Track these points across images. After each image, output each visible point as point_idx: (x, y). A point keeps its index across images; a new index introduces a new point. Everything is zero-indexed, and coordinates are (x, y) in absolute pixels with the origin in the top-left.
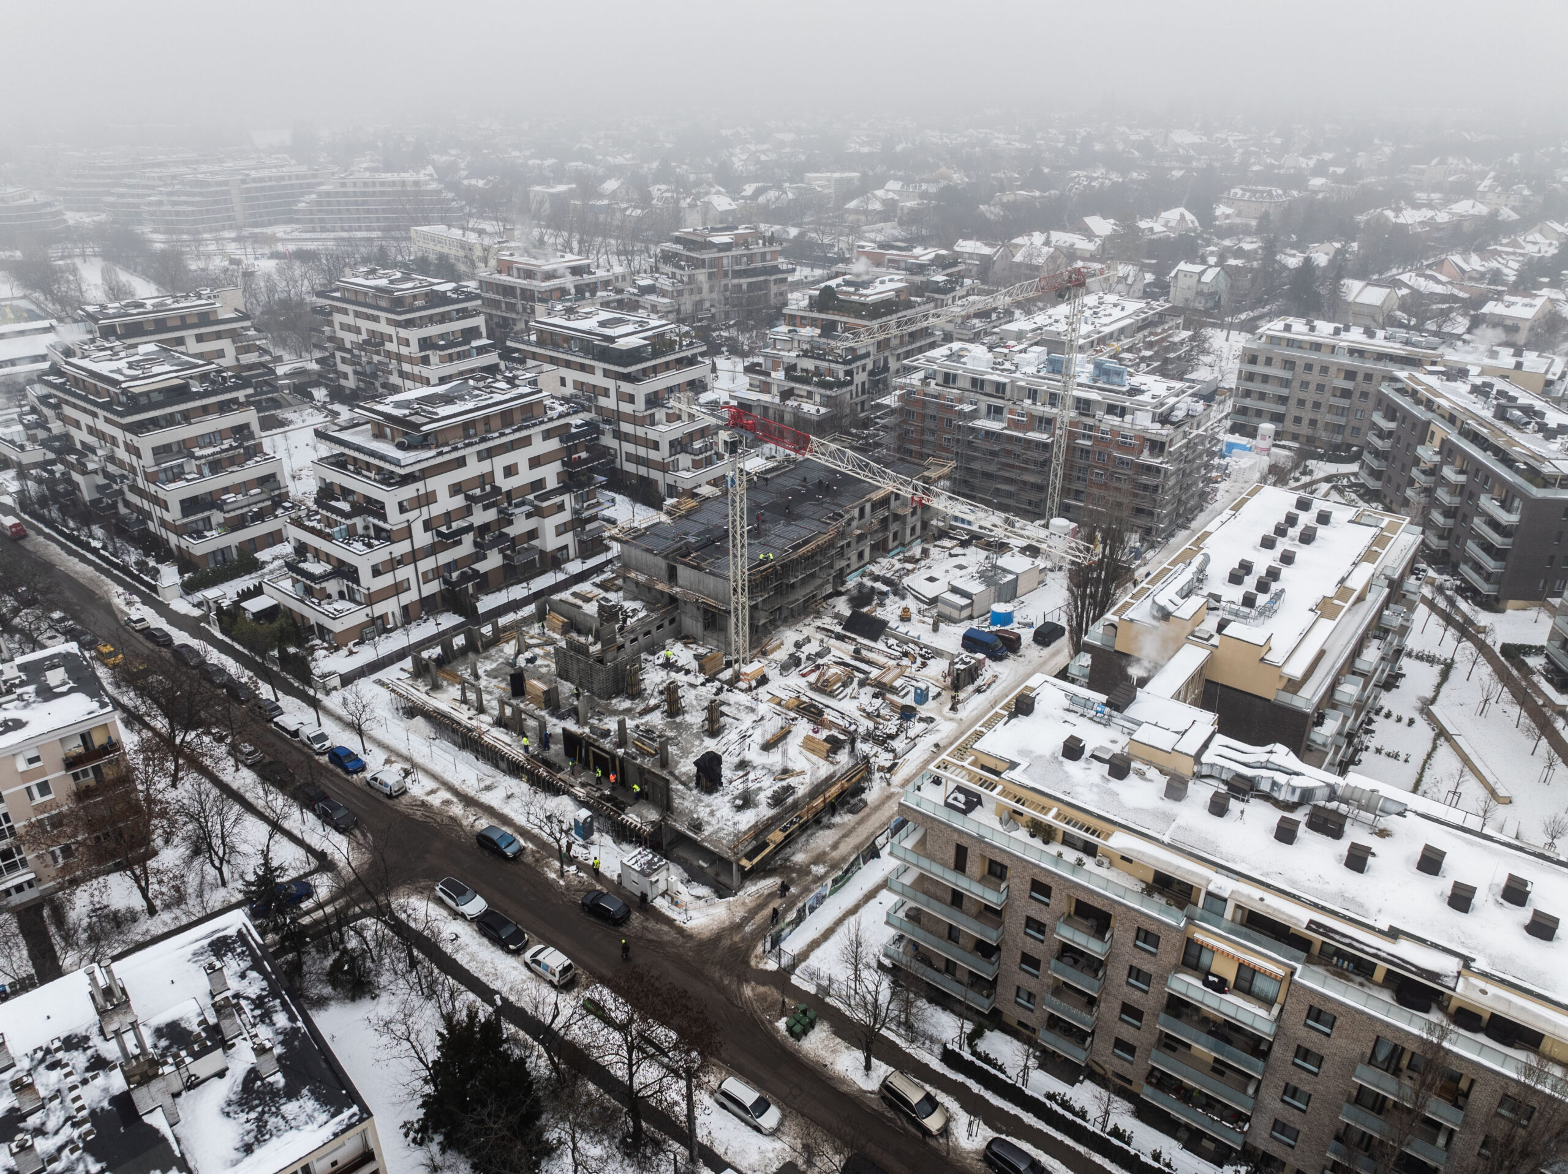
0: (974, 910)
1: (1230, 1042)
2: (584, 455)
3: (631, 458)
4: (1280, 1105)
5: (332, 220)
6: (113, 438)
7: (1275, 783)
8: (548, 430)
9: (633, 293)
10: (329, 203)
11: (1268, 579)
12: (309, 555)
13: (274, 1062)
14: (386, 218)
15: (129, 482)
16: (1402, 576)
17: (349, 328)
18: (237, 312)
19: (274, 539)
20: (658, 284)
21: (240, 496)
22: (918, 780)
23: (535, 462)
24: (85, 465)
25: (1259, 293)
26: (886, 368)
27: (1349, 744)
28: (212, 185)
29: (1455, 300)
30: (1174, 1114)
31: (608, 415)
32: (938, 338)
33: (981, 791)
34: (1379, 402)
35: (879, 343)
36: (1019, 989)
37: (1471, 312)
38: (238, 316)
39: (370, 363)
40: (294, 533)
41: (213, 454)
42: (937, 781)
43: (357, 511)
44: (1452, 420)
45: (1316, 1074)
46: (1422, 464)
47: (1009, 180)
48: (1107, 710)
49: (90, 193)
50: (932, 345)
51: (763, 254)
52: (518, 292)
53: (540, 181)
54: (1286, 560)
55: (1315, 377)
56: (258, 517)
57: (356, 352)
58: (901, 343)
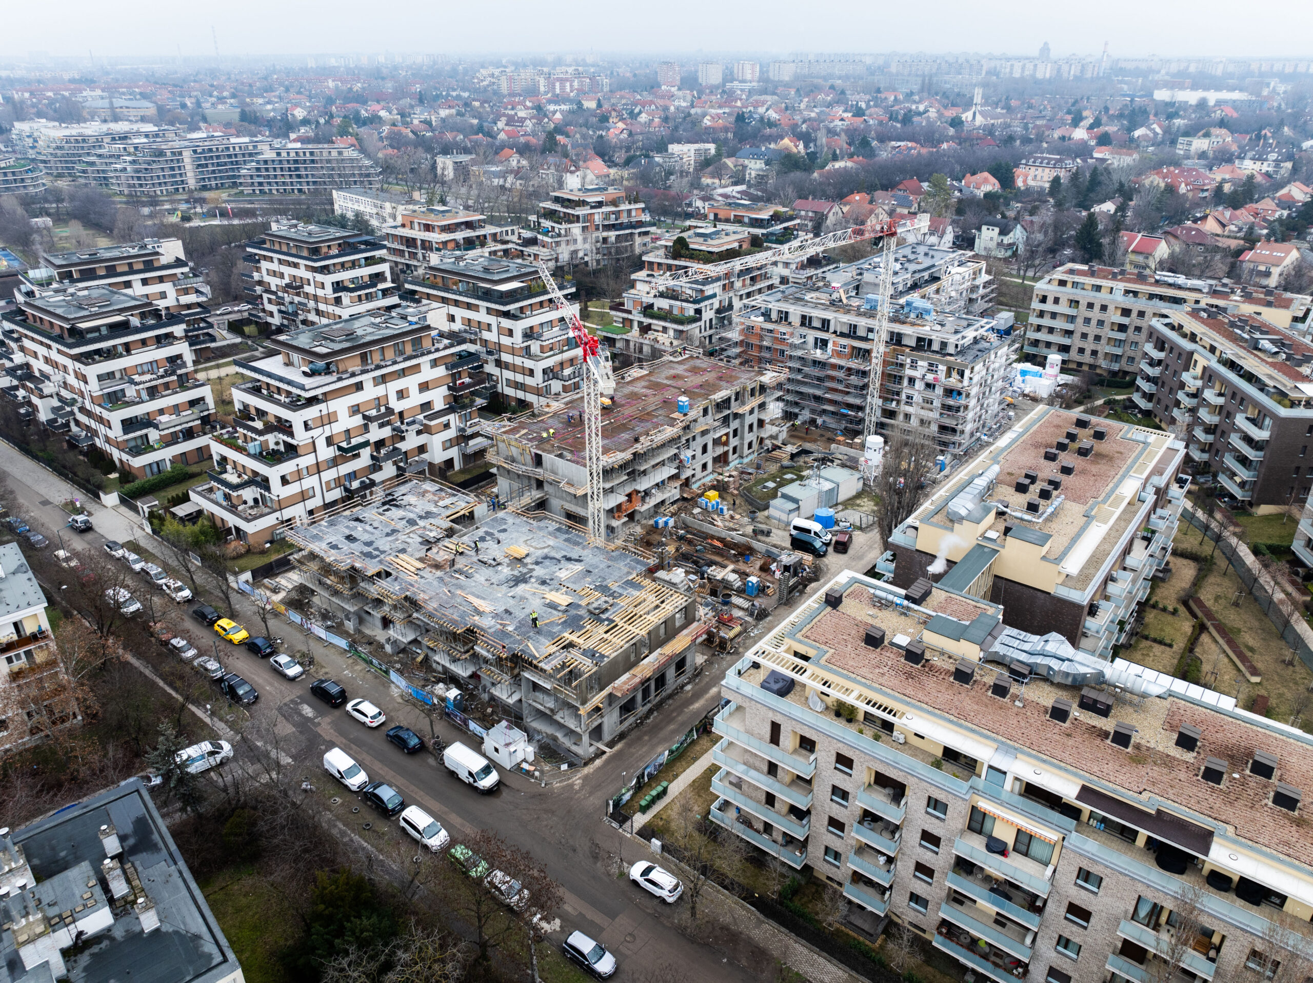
0: (788, 779)
1: (1009, 898)
2: (467, 380)
3: (509, 383)
4: (1054, 954)
5: (269, 184)
6: (65, 367)
7: (1050, 668)
8: (435, 360)
9: (518, 244)
10: (267, 170)
11: (1050, 488)
12: (229, 467)
13: (155, 918)
14: (315, 183)
15: (79, 405)
16: (1167, 485)
17: (274, 274)
18: (178, 259)
19: (203, 453)
20: (540, 237)
21: (174, 417)
22: (739, 665)
23: (424, 387)
24: (41, 390)
25: (1050, 244)
26: (730, 307)
27: (1121, 630)
28: (169, 154)
29: (1216, 249)
30: (962, 960)
31: (491, 347)
32: (776, 281)
33: (793, 675)
34: (1150, 335)
35: (724, 285)
36: (827, 848)
37: (1230, 260)
38: (179, 263)
39: (291, 303)
40: (218, 450)
41: (150, 381)
42: (756, 666)
43: (269, 428)
44: (1213, 349)
45: (1085, 928)
46: (1187, 388)
47: (841, 150)
48: (906, 603)
49: (66, 162)
50: (770, 287)
51: (629, 211)
52: (419, 243)
53: (446, 151)
54: (1067, 471)
55: (1096, 314)
56: (189, 434)
57: (280, 294)
58: (744, 285)
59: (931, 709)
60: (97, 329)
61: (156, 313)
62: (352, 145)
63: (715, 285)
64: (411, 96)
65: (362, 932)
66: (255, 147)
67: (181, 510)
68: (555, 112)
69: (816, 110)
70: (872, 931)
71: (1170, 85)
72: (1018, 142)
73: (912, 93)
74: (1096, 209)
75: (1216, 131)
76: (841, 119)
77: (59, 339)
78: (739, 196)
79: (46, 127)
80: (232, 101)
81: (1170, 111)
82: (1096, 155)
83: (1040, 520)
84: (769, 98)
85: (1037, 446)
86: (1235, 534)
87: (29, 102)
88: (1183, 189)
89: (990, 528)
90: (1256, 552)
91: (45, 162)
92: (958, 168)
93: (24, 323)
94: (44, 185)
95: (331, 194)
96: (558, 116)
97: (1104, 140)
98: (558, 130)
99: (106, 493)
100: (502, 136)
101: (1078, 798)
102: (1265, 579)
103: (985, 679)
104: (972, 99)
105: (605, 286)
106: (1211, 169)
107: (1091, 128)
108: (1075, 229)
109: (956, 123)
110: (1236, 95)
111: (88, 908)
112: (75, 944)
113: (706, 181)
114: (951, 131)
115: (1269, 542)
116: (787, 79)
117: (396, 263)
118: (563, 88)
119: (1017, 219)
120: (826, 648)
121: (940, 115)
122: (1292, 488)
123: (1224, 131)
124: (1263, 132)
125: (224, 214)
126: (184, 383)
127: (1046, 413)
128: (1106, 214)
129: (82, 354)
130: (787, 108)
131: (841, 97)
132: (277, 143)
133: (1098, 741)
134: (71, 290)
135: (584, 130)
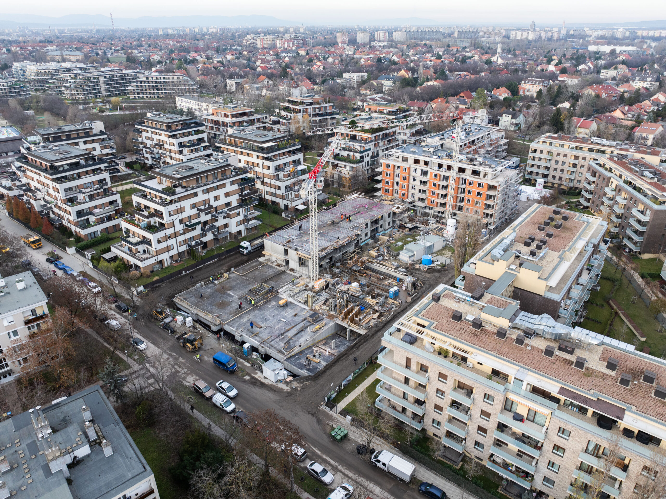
0: (414, 385)
1: (524, 443)
2: (248, 192)
3: (268, 193)
4: (547, 470)
5: (143, 93)
6: (48, 185)
7: (544, 331)
8: (233, 181)
9: (270, 124)
10: (141, 86)
11: (541, 244)
12: (131, 235)
13: (111, 450)
14: (166, 93)
15: (55, 203)
16: (599, 243)
17: (149, 138)
18: (101, 131)
19: (117, 228)
20: (281, 120)
21: (102, 210)
22: (390, 330)
23: (227, 195)
24: (36, 196)
25: (537, 124)
26: (378, 155)
27: (576, 315)
28: (92, 78)
29: (621, 126)
30: (501, 474)
31: (258, 175)
32: (400, 143)
33: (417, 335)
34: (589, 169)
35: (375, 144)
36: (434, 420)
37: (627, 132)
38: (102, 133)
39: (158, 153)
40: (124, 225)
41: (90, 192)
42: (399, 330)
43: (151, 215)
44: (620, 176)
45: (562, 457)
46: (607, 196)
47: (431, 76)
48: (472, 300)
49: (40, 82)
50: (397, 145)
51: (326, 107)
52: (221, 123)
53: (231, 77)
54: (549, 236)
55: (561, 159)
56: (110, 218)
57: (152, 149)
58: (384, 144)
59: (485, 350)
60: (62, 166)
61: (93, 158)
62: (184, 74)
63: (370, 144)
64: (213, 49)
65: (208, 458)
66: (135, 75)
67: (107, 256)
68: (285, 57)
69: (417, 56)
70: (455, 460)
71: (596, 43)
72: (520, 73)
73: (466, 47)
74: (560, 106)
75: (620, 66)
76: (430, 61)
77: (45, 170)
78: (380, 99)
79: (29, 65)
80: (122, 51)
81: (597, 56)
82: (559, 79)
83: (537, 260)
84: (392, 50)
85: (534, 223)
86: (632, 268)
87: (20, 52)
88: (604, 96)
89: (512, 263)
90: (643, 277)
91: (30, 83)
92: (489, 85)
93: (27, 163)
94: (29, 94)
95: (175, 99)
96: (287, 59)
97: (564, 71)
98: (287, 66)
99: (69, 247)
100: (259, 69)
101: (559, 393)
102: (647, 291)
103: (512, 336)
104: (496, 50)
105: (314, 145)
106: (618, 86)
107: (557, 65)
108: (549, 116)
109: (489, 62)
110: (630, 48)
111: (78, 446)
112: (73, 462)
113: (363, 92)
114: (486, 67)
115: (649, 272)
116: (402, 40)
117: (209, 133)
118: (289, 45)
119: (520, 111)
120: (433, 321)
121: (481, 59)
122: (661, 245)
123: (624, 66)
124: (644, 67)
125: (121, 109)
126: (106, 193)
127: (538, 207)
128: (565, 108)
129: (56, 178)
130: (402, 55)
131: (429, 49)
132: (147, 73)
133: (568, 366)
134: (50, 147)
135: (300, 66)
